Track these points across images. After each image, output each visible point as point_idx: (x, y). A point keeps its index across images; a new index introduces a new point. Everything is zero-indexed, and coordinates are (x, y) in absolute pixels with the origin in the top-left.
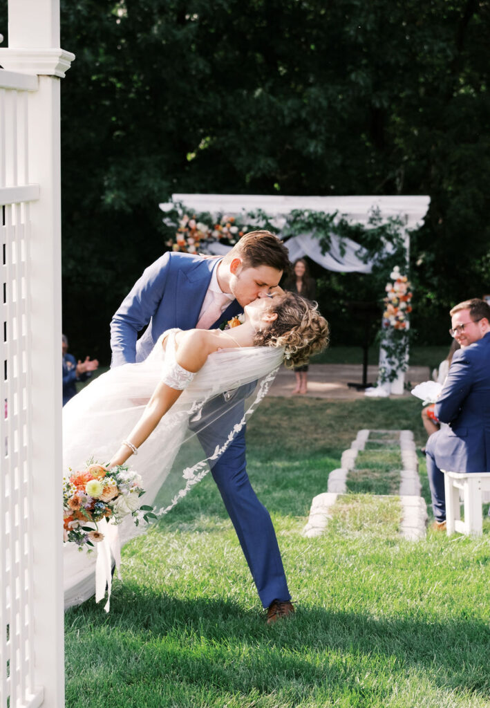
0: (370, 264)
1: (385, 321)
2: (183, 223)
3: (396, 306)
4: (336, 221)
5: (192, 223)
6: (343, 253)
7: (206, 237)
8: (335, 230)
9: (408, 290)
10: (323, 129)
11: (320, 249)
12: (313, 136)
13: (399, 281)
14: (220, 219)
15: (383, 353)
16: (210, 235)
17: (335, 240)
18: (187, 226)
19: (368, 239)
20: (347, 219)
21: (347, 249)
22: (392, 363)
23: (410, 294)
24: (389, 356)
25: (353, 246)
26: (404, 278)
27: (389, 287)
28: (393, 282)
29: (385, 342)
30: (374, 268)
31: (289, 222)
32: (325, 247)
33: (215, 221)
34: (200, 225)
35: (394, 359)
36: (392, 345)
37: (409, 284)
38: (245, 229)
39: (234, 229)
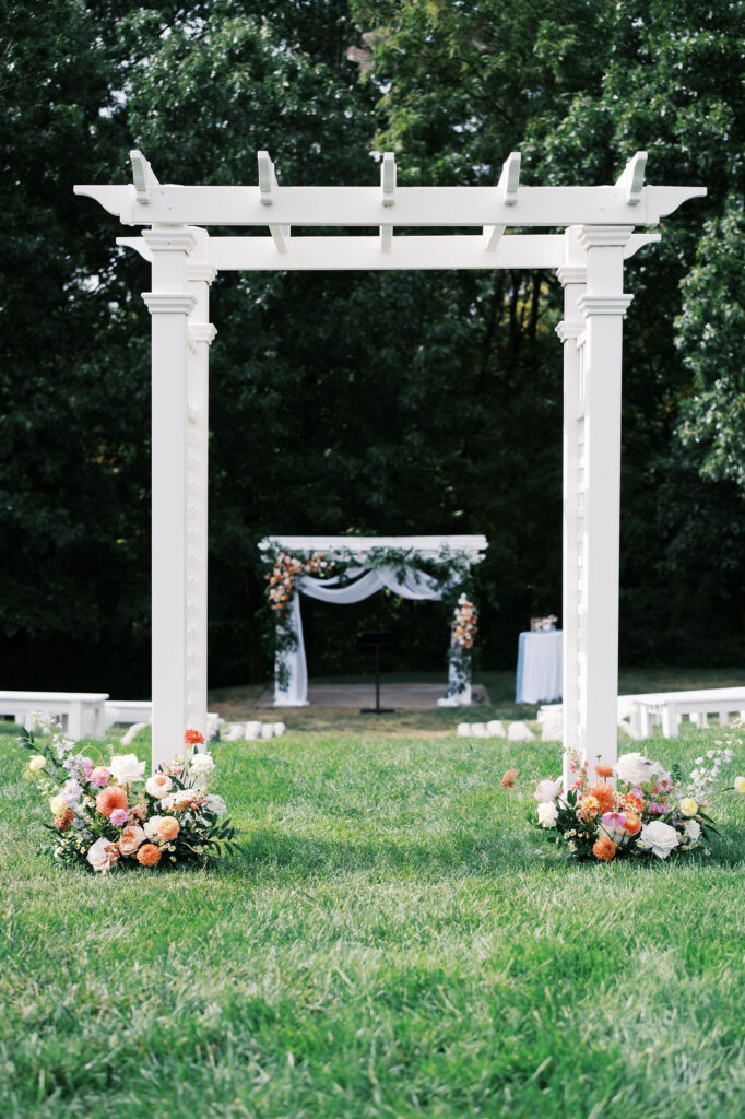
0: (440, 592)
1: (453, 642)
2: (280, 559)
3: (464, 627)
4: (411, 556)
5: (288, 559)
6: (418, 582)
7: (299, 571)
8: (410, 563)
9: (474, 613)
10: (383, 483)
11: (396, 580)
12: (375, 489)
13: (466, 606)
14: (311, 556)
15: (452, 669)
16: (303, 570)
17: (410, 573)
18: (283, 561)
19: (439, 572)
20: (421, 554)
21: (421, 580)
22: (460, 677)
23: (476, 617)
24: (458, 670)
25: (425, 577)
26: (470, 604)
27: (457, 612)
28: (460, 607)
29: (454, 659)
30: (444, 596)
31: (370, 557)
32: (401, 578)
33: (307, 557)
34: (294, 561)
35: (462, 673)
36: (460, 661)
37: (474, 609)
38: (333, 564)
39: (324, 564)
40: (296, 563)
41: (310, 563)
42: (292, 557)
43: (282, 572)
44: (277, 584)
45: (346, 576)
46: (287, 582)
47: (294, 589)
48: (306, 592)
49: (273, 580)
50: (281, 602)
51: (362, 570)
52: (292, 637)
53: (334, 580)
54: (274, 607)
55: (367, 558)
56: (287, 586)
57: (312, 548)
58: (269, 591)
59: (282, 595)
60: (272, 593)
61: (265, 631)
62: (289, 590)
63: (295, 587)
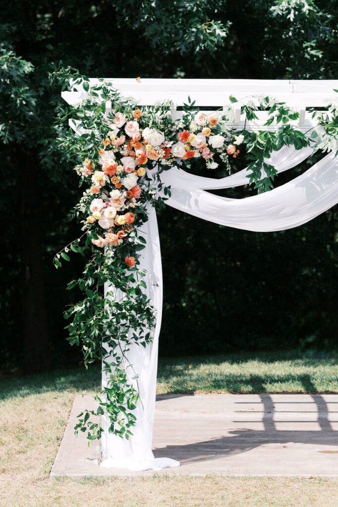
2: (114, 128)
34: (148, 132)
38: (240, 139)
39: (217, 141)
41: (186, 136)
42: (142, 126)
43: (118, 156)
44: (107, 188)
45: (269, 168)
46: (130, 181)
47: (145, 197)
48: (171, 202)
49: (99, 178)
50: (116, 228)
51: (307, 152)
52: (142, 309)
53: (240, 178)
54: (99, 241)
55: (316, 125)
56: (130, 190)
57: (190, 102)
58: (88, 203)
59: (119, 213)
60: (96, 208)
61: (79, 296)
62: (134, 200)
63: (150, 192)
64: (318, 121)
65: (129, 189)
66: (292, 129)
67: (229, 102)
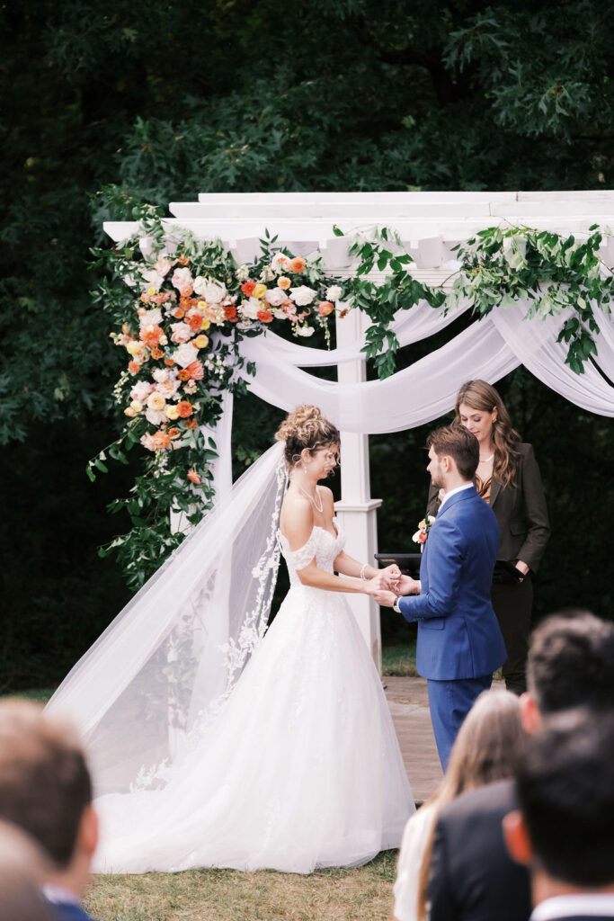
2: (154, 277)
11: (563, 351)
17: (609, 324)
18: (167, 284)
31: (468, 267)
33: (244, 270)
38: (333, 293)
39: (303, 295)
40: (213, 293)
41: (251, 288)
43: (165, 321)
45: (392, 337)
46: (185, 355)
47: (212, 378)
48: (257, 387)
49: (134, 350)
50: (173, 425)
54: (148, 441)
55: (458, 270)
56: (187, 368)
57: (268, 236)
58: (127, 387)
59: (170, 402)
60: (136, 395)
61: (123, 524)
62: (192, 383)
63: (216, 372)
64: (461, 264)
65: (184, 366)
66: (409, 277)
67: (333, 236)
